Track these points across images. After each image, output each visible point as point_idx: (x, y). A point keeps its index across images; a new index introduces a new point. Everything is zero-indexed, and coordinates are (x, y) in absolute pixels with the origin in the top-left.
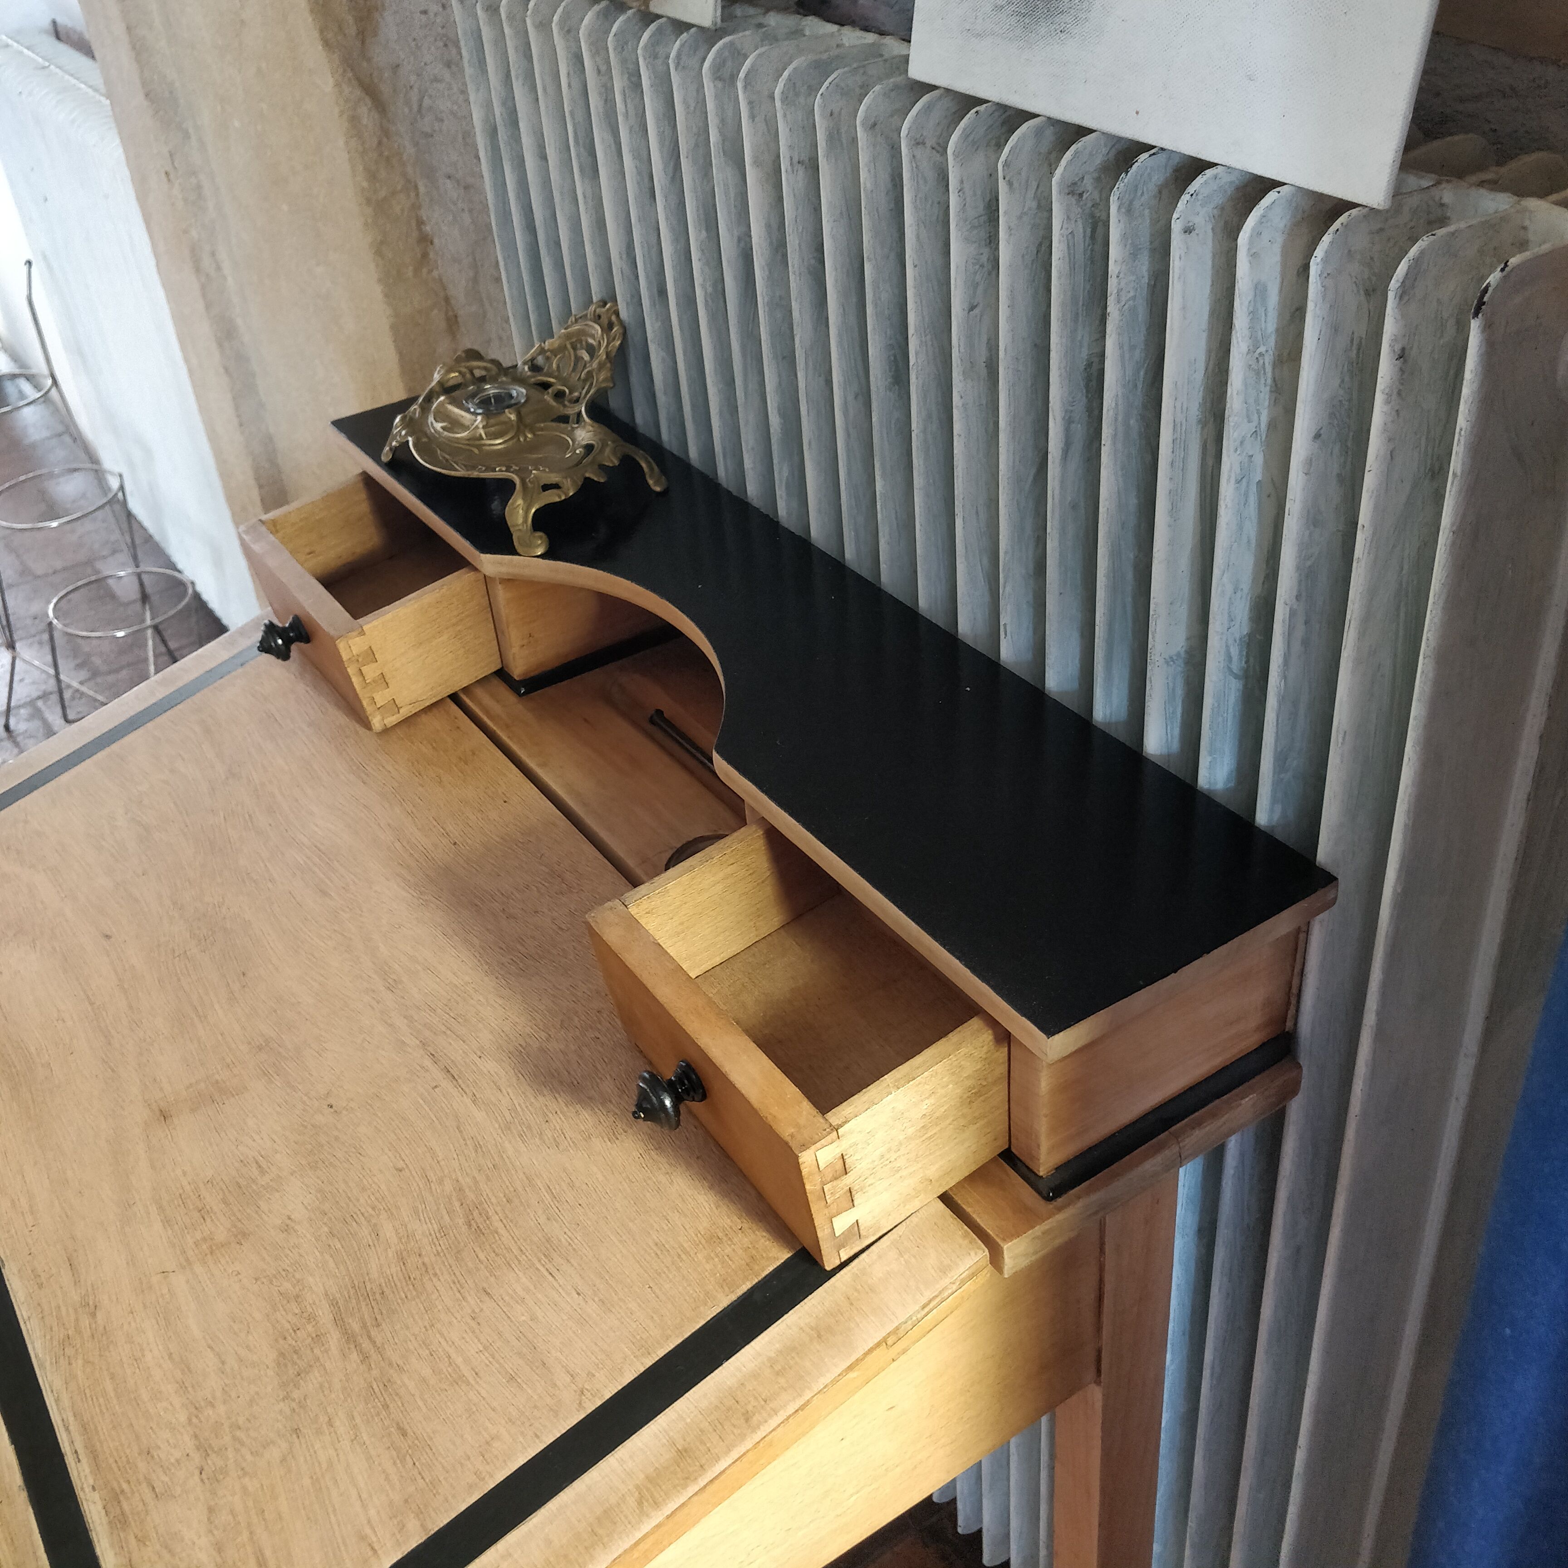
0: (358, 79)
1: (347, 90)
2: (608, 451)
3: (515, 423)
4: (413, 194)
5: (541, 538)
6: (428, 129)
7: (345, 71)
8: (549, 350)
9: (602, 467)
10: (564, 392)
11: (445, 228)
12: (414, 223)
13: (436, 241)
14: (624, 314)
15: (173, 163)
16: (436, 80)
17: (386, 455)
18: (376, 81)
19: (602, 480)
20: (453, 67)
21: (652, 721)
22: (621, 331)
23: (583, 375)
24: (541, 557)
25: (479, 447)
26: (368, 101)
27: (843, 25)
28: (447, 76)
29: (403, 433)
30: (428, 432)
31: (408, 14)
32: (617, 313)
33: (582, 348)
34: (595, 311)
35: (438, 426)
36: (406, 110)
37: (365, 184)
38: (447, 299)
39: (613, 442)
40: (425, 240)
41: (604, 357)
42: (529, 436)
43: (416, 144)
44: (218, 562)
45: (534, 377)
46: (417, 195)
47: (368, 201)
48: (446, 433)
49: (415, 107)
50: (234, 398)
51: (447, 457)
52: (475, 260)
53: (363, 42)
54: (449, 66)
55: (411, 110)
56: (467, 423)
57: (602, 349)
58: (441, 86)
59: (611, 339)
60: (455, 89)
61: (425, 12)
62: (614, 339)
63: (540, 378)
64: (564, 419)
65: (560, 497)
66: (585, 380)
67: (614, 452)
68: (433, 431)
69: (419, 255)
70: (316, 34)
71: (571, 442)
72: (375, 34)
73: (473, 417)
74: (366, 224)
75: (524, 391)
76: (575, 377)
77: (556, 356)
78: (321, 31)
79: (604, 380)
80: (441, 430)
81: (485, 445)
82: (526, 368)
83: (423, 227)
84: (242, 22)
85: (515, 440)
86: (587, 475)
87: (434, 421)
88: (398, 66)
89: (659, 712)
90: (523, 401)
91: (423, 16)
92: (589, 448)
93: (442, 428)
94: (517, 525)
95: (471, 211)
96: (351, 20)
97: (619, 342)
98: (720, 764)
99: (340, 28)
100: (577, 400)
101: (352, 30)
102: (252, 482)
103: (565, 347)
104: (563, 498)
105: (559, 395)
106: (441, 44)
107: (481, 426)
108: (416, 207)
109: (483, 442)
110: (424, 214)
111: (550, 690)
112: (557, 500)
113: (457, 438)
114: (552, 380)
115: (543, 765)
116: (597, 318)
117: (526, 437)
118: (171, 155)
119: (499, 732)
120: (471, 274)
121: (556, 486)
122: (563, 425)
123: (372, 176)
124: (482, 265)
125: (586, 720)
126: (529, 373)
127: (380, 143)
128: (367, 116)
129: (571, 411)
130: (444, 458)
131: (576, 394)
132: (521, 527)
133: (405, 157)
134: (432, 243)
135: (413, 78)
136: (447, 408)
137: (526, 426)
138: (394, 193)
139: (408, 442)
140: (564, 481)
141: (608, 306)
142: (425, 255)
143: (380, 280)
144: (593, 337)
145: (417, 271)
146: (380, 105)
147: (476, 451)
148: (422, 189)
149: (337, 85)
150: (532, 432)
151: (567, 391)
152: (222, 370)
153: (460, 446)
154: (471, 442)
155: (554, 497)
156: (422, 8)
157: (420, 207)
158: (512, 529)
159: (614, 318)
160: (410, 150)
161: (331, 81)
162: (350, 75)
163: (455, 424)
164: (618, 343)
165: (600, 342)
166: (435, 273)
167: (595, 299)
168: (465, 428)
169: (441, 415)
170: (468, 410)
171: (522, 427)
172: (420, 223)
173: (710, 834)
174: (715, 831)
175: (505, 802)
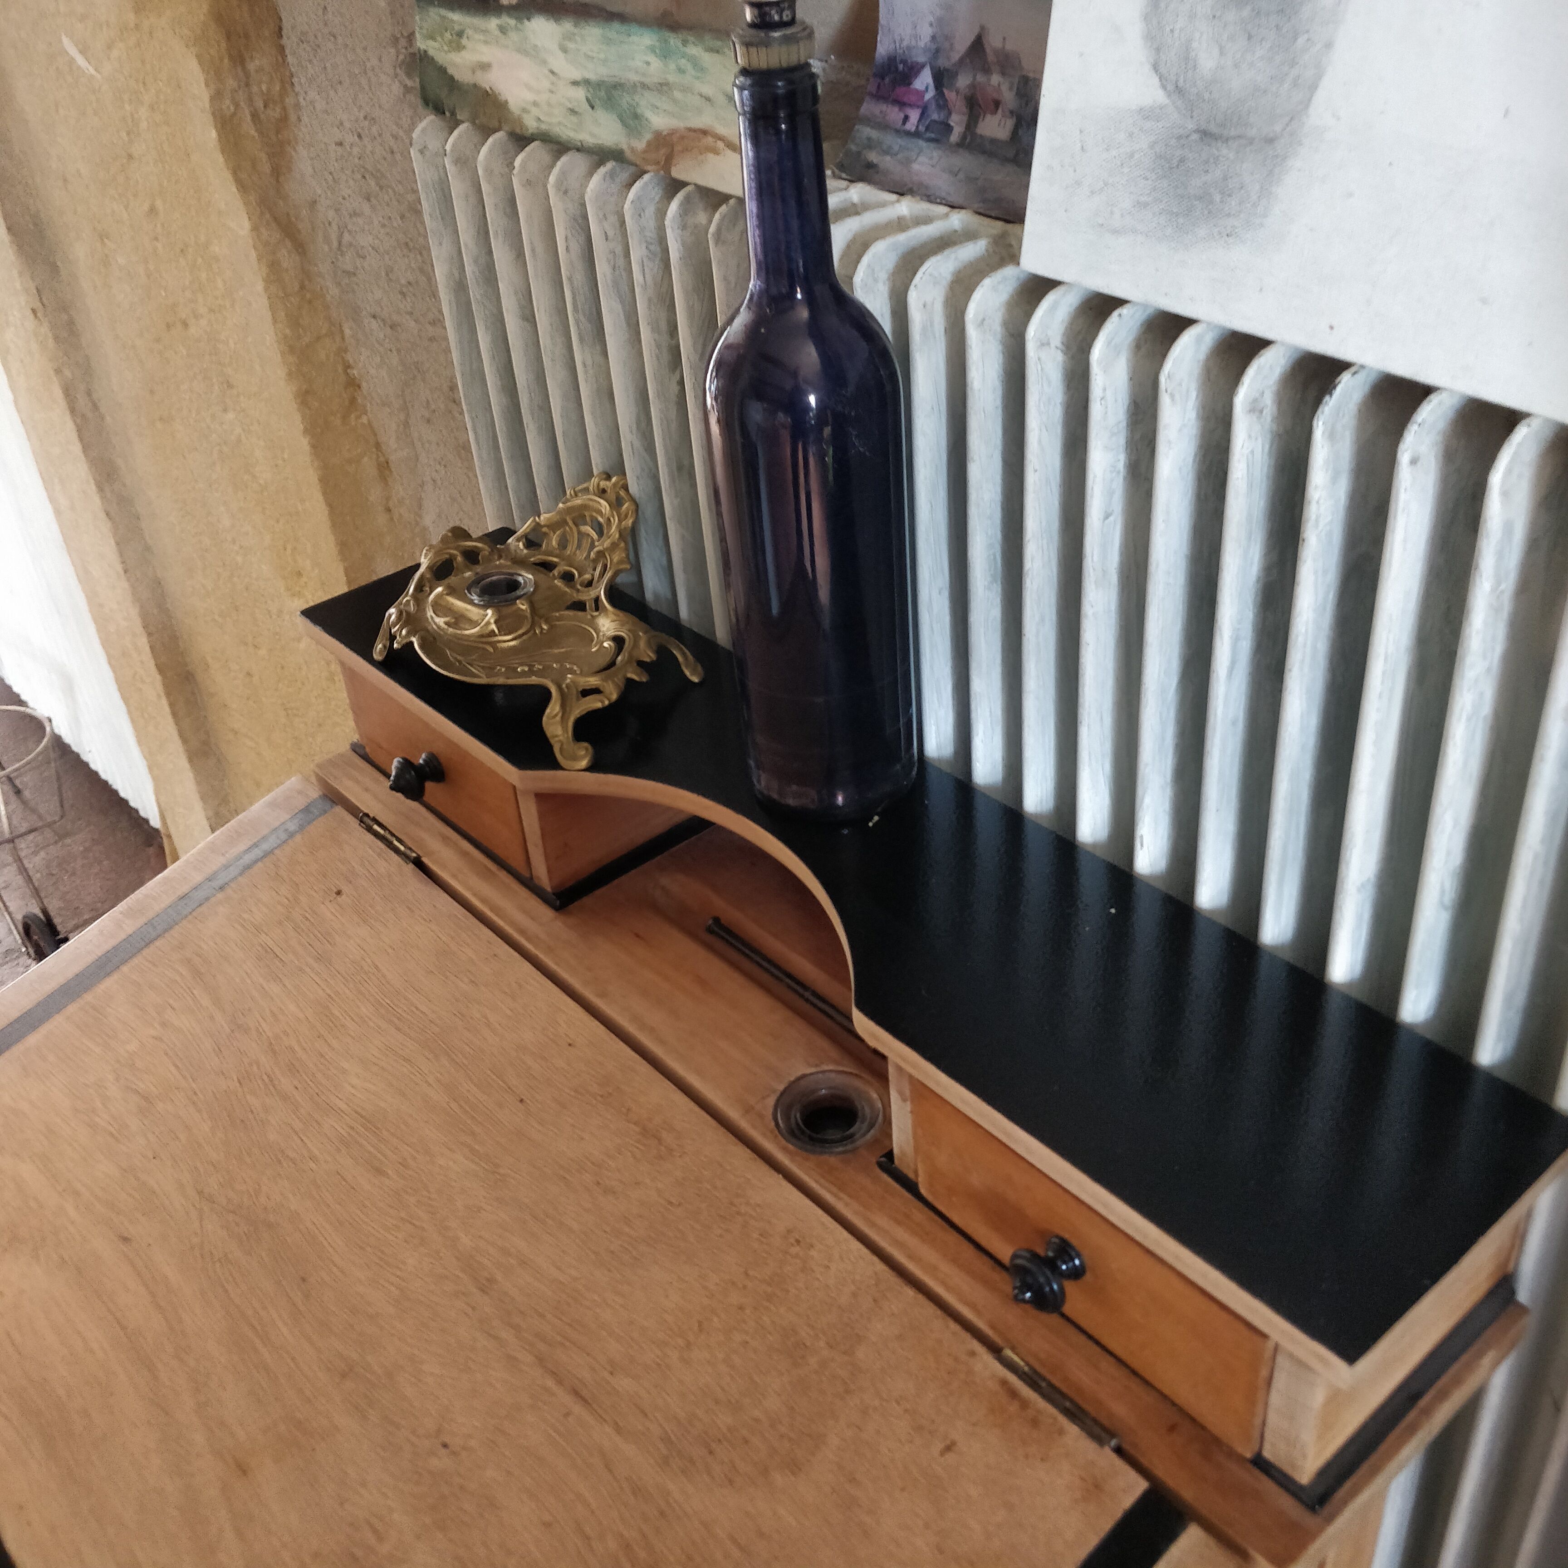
0: (275, 219)
1: (265, 233)
2: (642, 644)
3: (528, 614)
4: (338, 339)
5: (587, 749)
6: (349, 268)
7: (262, 213)
8: (545, 526)
9: (641, 664)
10: (573, 575)
11: (373, 371)
12: (340, 369)
13: (364, 385)
14: (633, 488)
15: (41, 299)
16: (354, 214)
17: (379, 650)
18: (293, 219)
19: (644, 680)
20: (372, 199)
21: (710, 931)
22: (633, 507)
23: (592, 555)
24: (586, 770)
25: (493, 644)
26: (288, 243)
27: (902, 194)
28: (366, 208)
29: (404, 632)
30: (429, 628)
31: (323, 146)
32: (626, 488)
33: (585, 524)
34: (598, 485)
35: (441, 621)
36: (326, 248)
37: (288, 331)
38: (378, 445)
39: (645, 633)
40: (353, 384)
41: (617, 536)
42: (545, 627)
43: (339, 284)
44: (69, 687)
45: (534, 556)
46: (343, 339)
47: (292, 350)
48: (451, 630)
49: (335, 244)
50: (118, 544)
51: (459, 658)
52: (405, 402)
53: (278, 181)
54: (369, 200)
55: (331, 249)
56: (475, 618)
57: (614, 528)
58: (360, 221)
59: (623, 516)
60: (376, 222)
61: (340, 144)
62: (626, 516)
63: (539, 557)
64: (580, 606)
65: (602, 702)
66: (595, 561)
67: (649, 643)
68: (434, 626)
69: (347, 403)
70: (228, 175)
71: (595, 635)
72: (290, 170)
73: (482, 612)
74: (290, 374)
75: (530, 576)
76: (581, 556)
77: (555, 533)
78: (235, 173)
79: (621, 562)
80: (446, 627)
81: (500, 642)
82: (521, 545)
83: (349, 371)
84: (130, 157)
85: (530, 634)
86: (629, 675)
87: (434, 615)
88: (315, 202)
89: (717, 920)
90: (532, 590)
91: (339, 149)
92: (619, 641)
93: (446, 623)
94: (557, 736)
95: (398, 351)
96: (263, 156)
97: (631, 521)
98: (862, 1023)
99: (254, 166)
100: (589, 584)
101: (266, 168)
102: (139, 629)
103: (565, 522)
104: (607, 703)
105: (568, 577)
106: (359, 177)
107: (492, 621)
108: (342, 350)
109: (496, 639)
110: (349, 358)
111: (587, 901)
112: (599, 705)
113: (466, 635)
114: (555, 559)
115: (603, 995)
116: (602, 492)
117: (542, 629)
118: (38, 290)
119: (542, 956)
120: (402, 417)
121: (596, 691)
122: (580, 613)
123: (294, 322)
124: (413, 406)
125: (637, 936)
126: (525, 551)
127: (302, 287)
128: (288, 259)
129: (588, 596)
130: (456, 658)
131: (587, 576)
132: (561, 738)
133: (328, 298)
134: (359, 387)
135: (331, 214)
136: (448, 602)
137: (541, 618)
138: (318, 338)
139: (412, 643)
140: (605, 684)
141: (614, 479)
142: (353, 400)
143: (306, 431)
144: (600, 513)
145: (345, 418)
146: (300, 248)
147: (491, 650)
148: (348, 332)
149: (255, 229)
150: (547, 621)
151: (576, 573)
152: (103, 515)
153: (470, 643)
154: (484, 640)
155: (595, 703)
156: (337, 140)
157: (346, 351)
158: (552, 741)
159: (622, 493)
160: (333, 291)
161: (247, 224)
162: (268, 216)
163: (459, 619)
164: (629, 522)
165: (609, 520)
166: (364, 420)
167: (595, 472)
168: (474, 624)
169: (440, 608)
170: (471, 602)
171: (536, 618)
172: (347, 367)
173: (813, 1070)
174: (817, 1066)
175: (570, 1045)
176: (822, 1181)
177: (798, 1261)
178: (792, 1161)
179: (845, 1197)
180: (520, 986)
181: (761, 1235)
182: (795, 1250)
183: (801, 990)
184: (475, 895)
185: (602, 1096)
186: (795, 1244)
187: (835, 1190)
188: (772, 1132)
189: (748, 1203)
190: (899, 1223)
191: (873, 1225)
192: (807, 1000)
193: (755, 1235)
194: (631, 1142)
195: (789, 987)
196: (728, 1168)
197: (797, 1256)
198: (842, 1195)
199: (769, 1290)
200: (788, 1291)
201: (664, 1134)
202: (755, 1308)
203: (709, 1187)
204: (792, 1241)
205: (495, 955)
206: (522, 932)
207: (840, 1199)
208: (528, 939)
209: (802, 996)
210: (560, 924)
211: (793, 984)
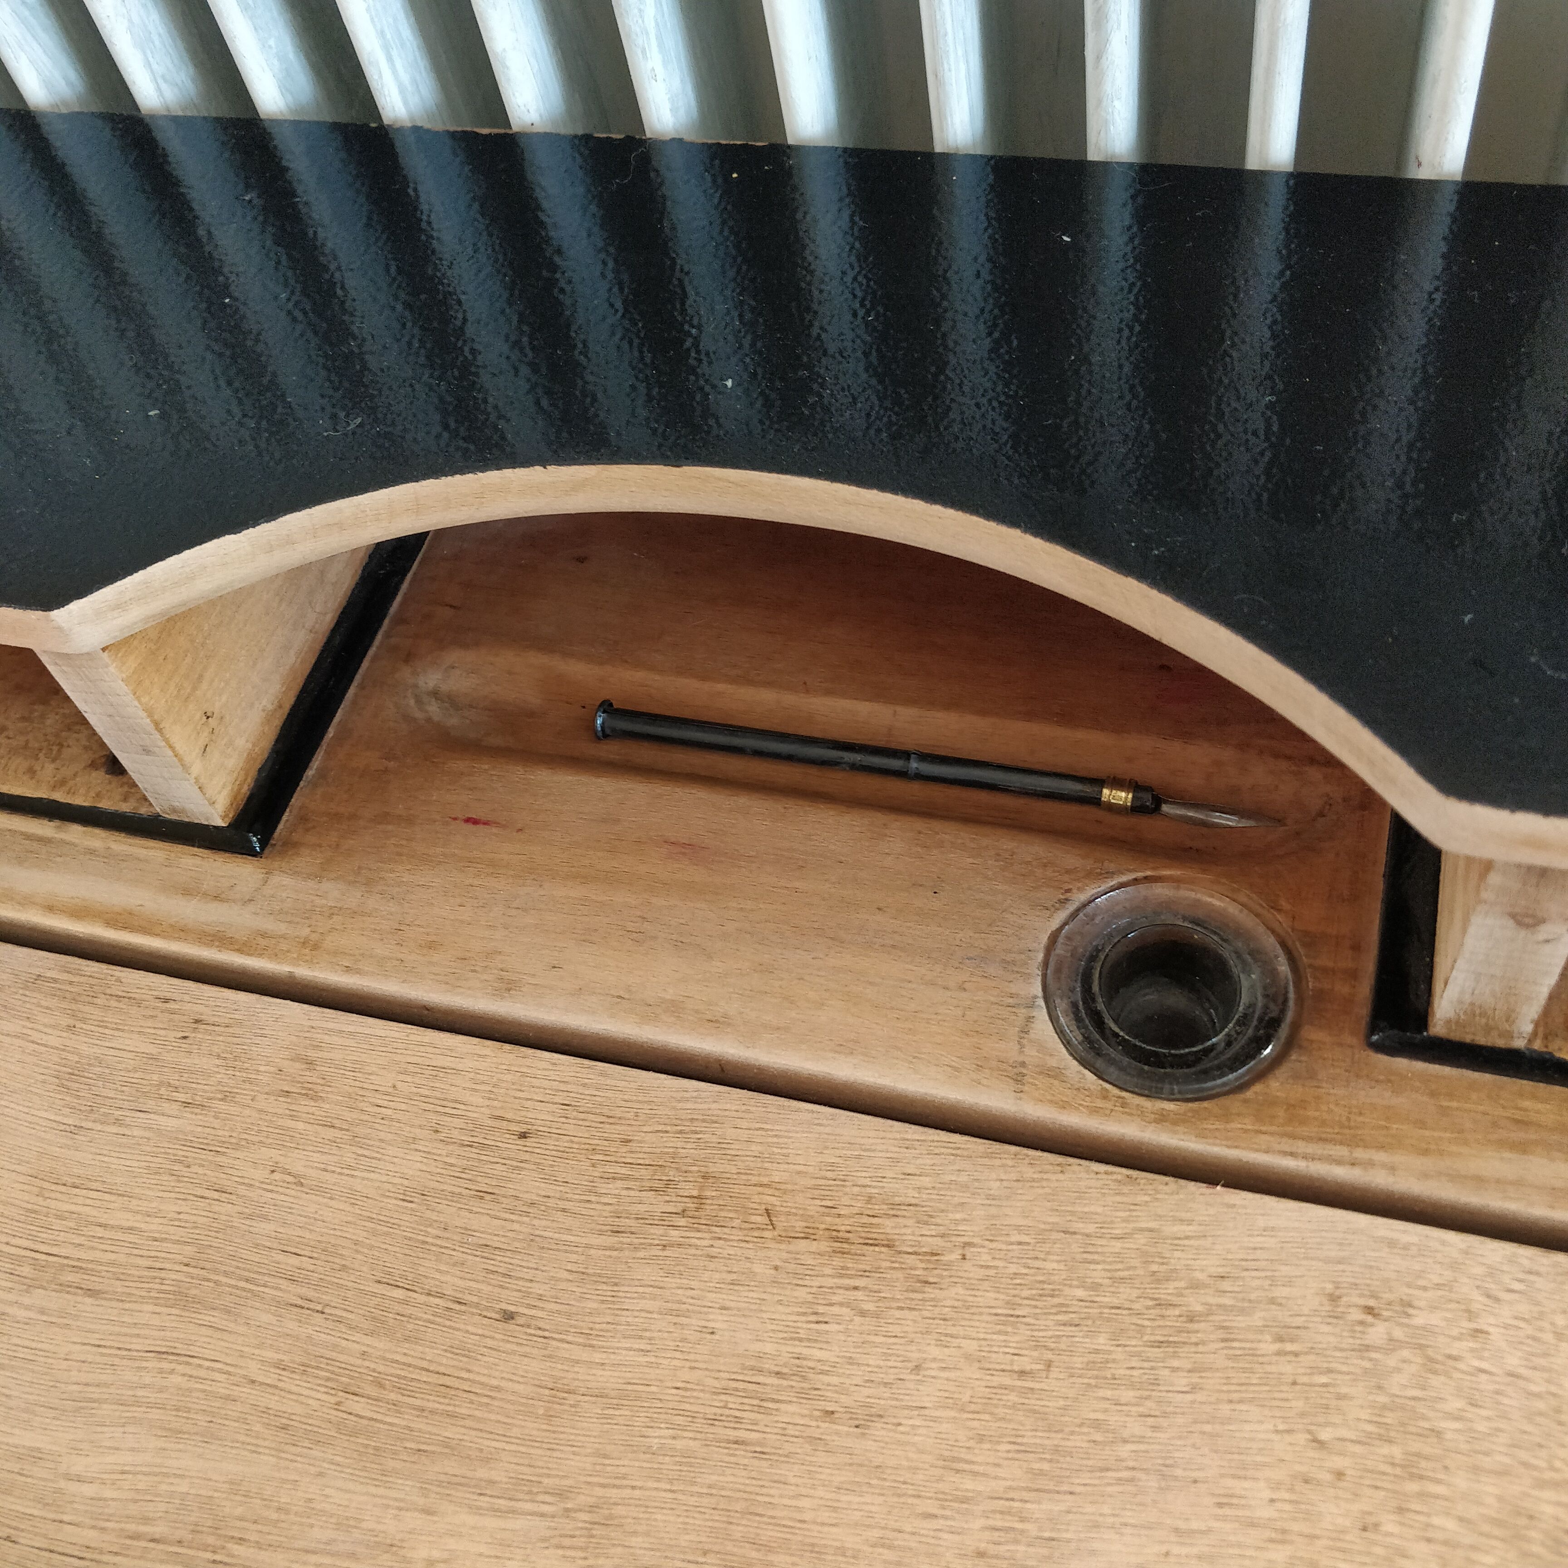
21: (612, 735)
173: (1061, 916)
174: (1064, 902)
175: (523, 1136)
176: (1301, 1147)
177: (1406, 1353)
178: (1201, 1135)
179: (1380, 1156)
180: (310, 1064)
181: (1280, 1339)
182: (1378, 1332)
183: (896, 764)
184: (49, 909)
185: (683, 1213)
186: (1369, 1319)
187: (1341, 1151)
188: (1105, 1096)
189: (1195, 1286)
190: (1522, 1148)
191: (1479, 1181)
192: (920, 777)
193: (1268, 1347)
194: (830, 1282)
195: (855, 767)
196: (1091, 1228)
197: (1393, 1345)
198: (1360, 1154)
199: (1396, 1451)
200: (1438, 1434)
201: (888, 1226)
202: (1401, 1510)
203: (1080, 1293)
204: (1357, 1315)
205: (197, 1021)
206: (220, 939)
207: (1370, 1164)
208: (243, 948)
209: (902, 774)
210: (287, 880)
211: (857, 758)
